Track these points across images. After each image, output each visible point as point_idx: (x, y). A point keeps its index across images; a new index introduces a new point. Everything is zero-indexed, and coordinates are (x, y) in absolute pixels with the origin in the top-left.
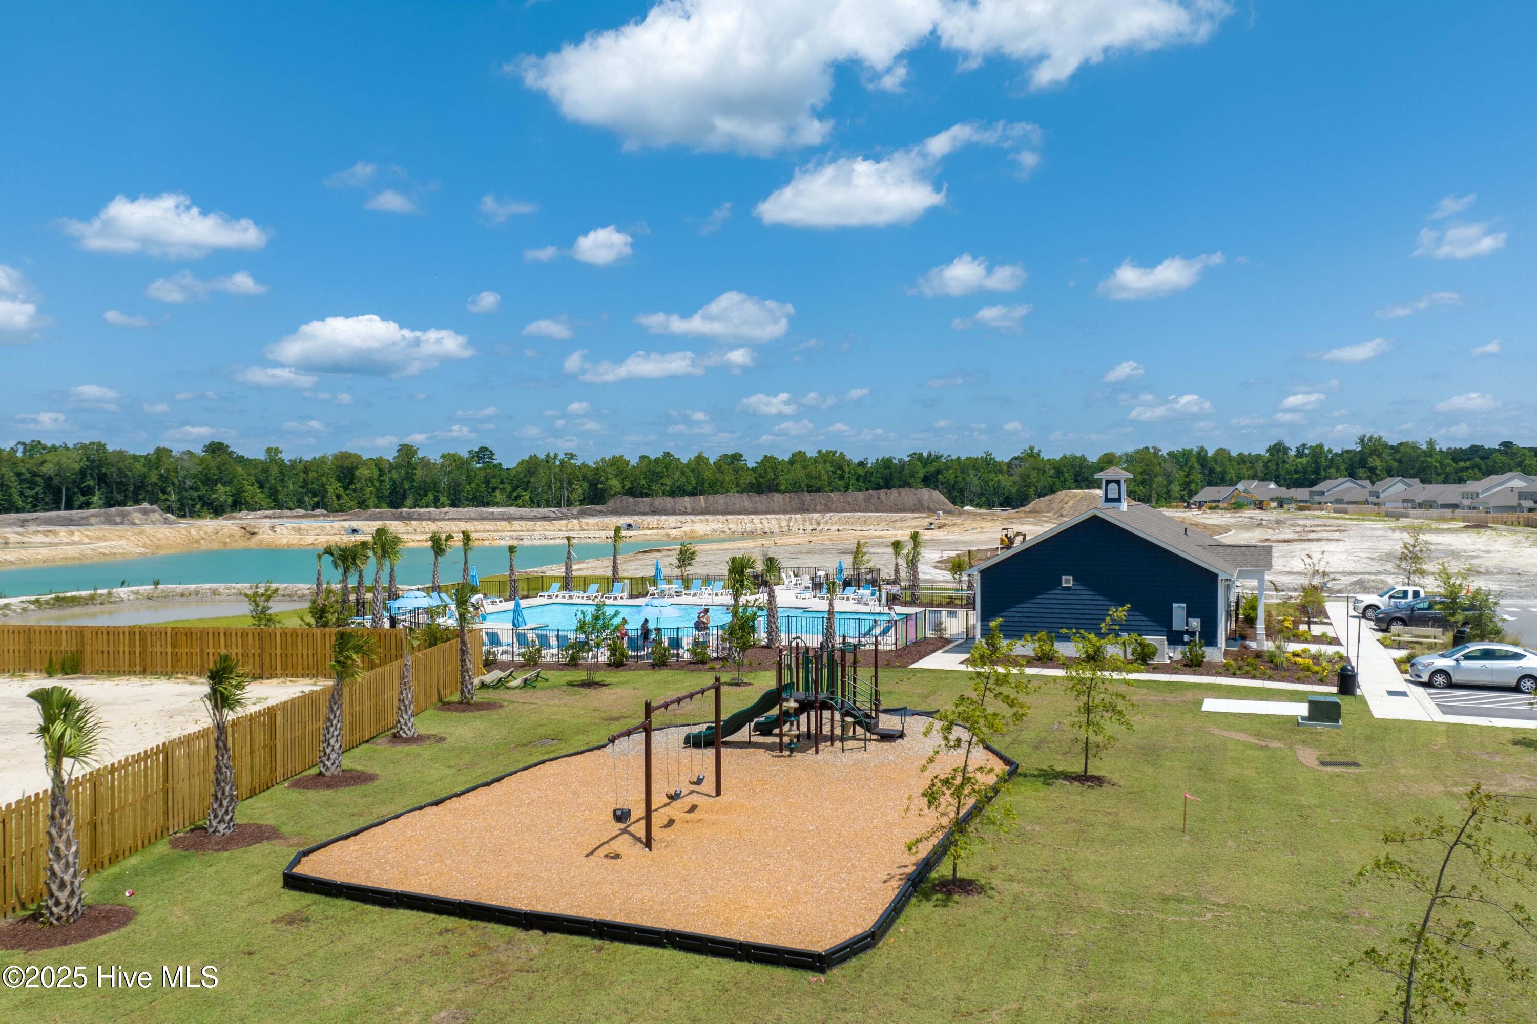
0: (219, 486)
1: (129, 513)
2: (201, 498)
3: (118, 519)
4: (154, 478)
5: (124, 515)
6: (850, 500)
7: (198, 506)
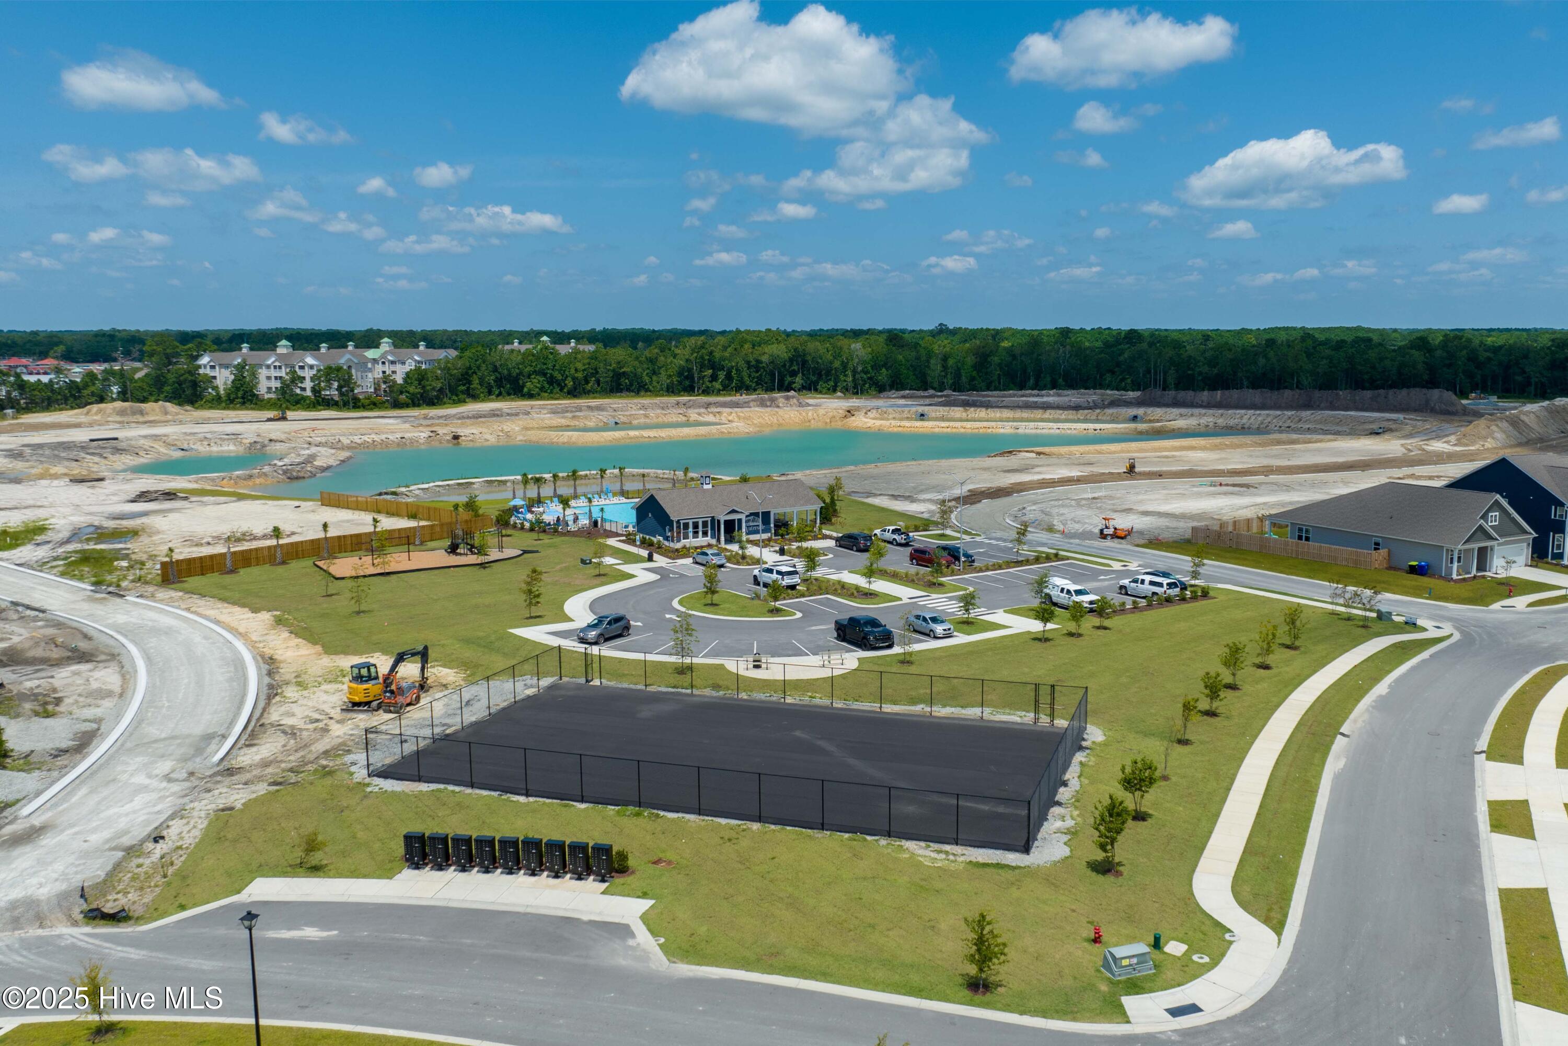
0: (884, 370)
1: (777, 399)
2: (871, 378)
3: (768, 403)
4: (837, 364)
5: (773, 400)
6: (1357, 398)
7: (867, 386)
